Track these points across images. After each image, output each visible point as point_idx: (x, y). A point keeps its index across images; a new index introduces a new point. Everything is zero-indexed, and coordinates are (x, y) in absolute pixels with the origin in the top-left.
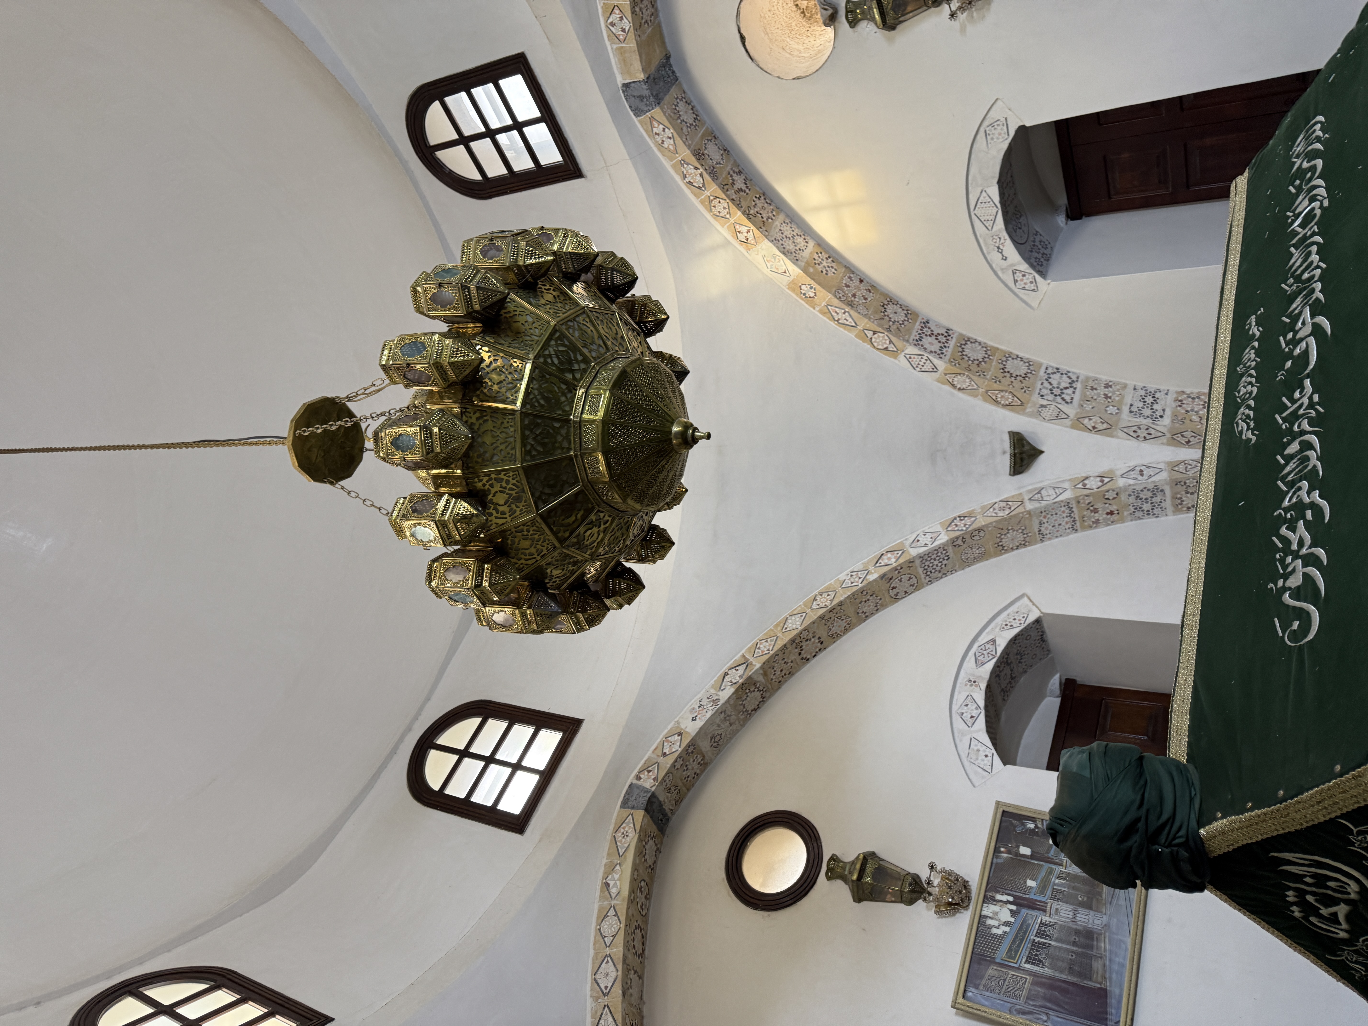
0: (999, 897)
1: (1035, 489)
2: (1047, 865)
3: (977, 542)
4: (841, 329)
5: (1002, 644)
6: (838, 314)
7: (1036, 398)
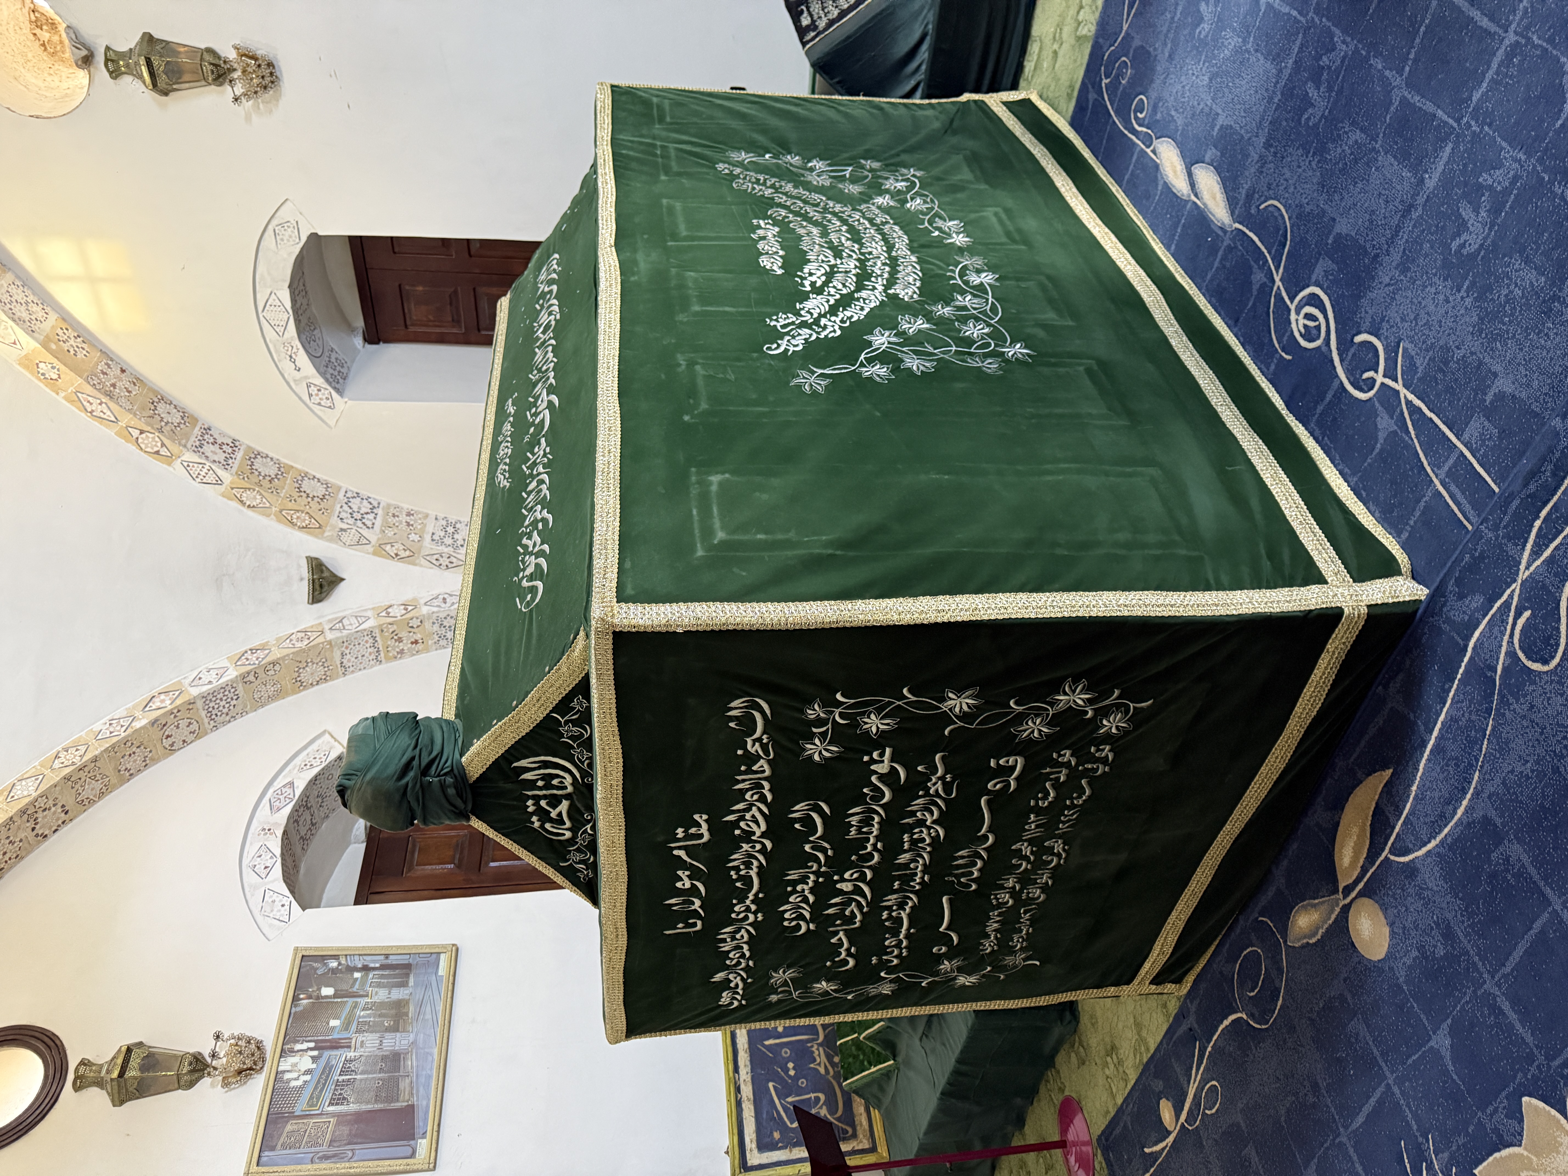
0: (298, 1047)
1: (336, 619)
2: (350, 1001)
3: (272, 678)
4: (96, 423)
5: (300, 786)
6: (91, 404)
7: (334, 520)
